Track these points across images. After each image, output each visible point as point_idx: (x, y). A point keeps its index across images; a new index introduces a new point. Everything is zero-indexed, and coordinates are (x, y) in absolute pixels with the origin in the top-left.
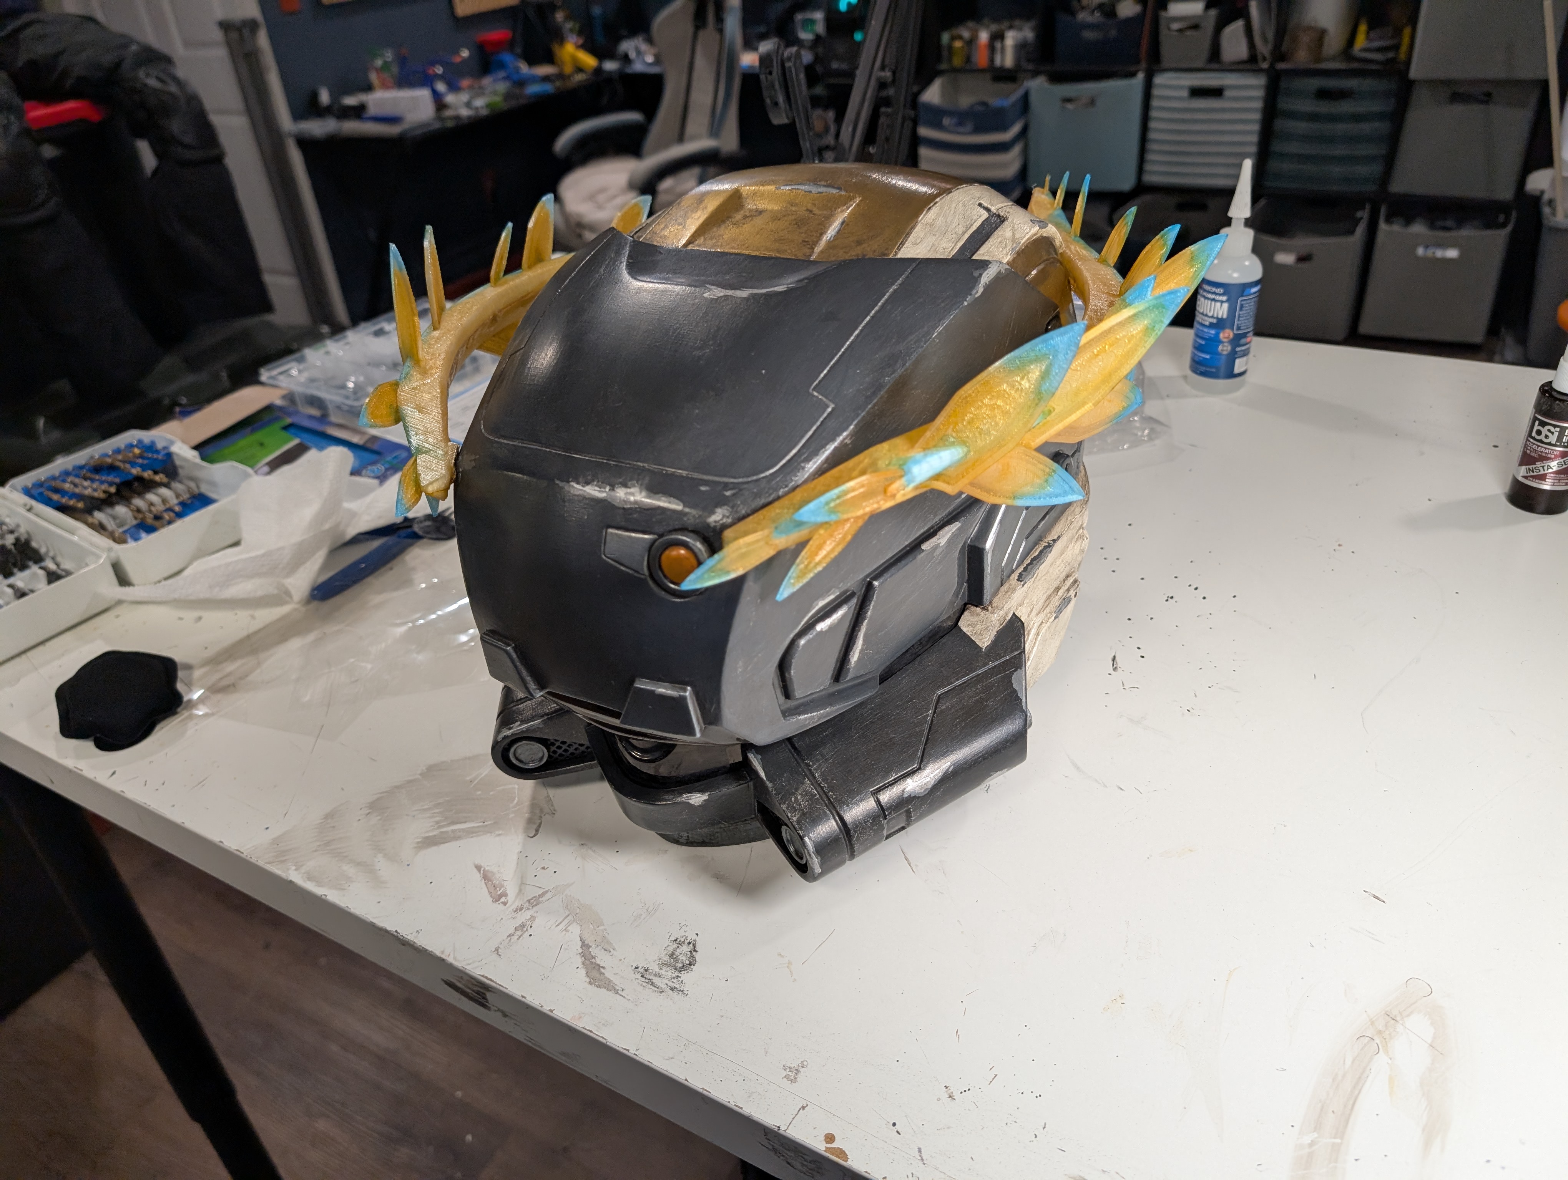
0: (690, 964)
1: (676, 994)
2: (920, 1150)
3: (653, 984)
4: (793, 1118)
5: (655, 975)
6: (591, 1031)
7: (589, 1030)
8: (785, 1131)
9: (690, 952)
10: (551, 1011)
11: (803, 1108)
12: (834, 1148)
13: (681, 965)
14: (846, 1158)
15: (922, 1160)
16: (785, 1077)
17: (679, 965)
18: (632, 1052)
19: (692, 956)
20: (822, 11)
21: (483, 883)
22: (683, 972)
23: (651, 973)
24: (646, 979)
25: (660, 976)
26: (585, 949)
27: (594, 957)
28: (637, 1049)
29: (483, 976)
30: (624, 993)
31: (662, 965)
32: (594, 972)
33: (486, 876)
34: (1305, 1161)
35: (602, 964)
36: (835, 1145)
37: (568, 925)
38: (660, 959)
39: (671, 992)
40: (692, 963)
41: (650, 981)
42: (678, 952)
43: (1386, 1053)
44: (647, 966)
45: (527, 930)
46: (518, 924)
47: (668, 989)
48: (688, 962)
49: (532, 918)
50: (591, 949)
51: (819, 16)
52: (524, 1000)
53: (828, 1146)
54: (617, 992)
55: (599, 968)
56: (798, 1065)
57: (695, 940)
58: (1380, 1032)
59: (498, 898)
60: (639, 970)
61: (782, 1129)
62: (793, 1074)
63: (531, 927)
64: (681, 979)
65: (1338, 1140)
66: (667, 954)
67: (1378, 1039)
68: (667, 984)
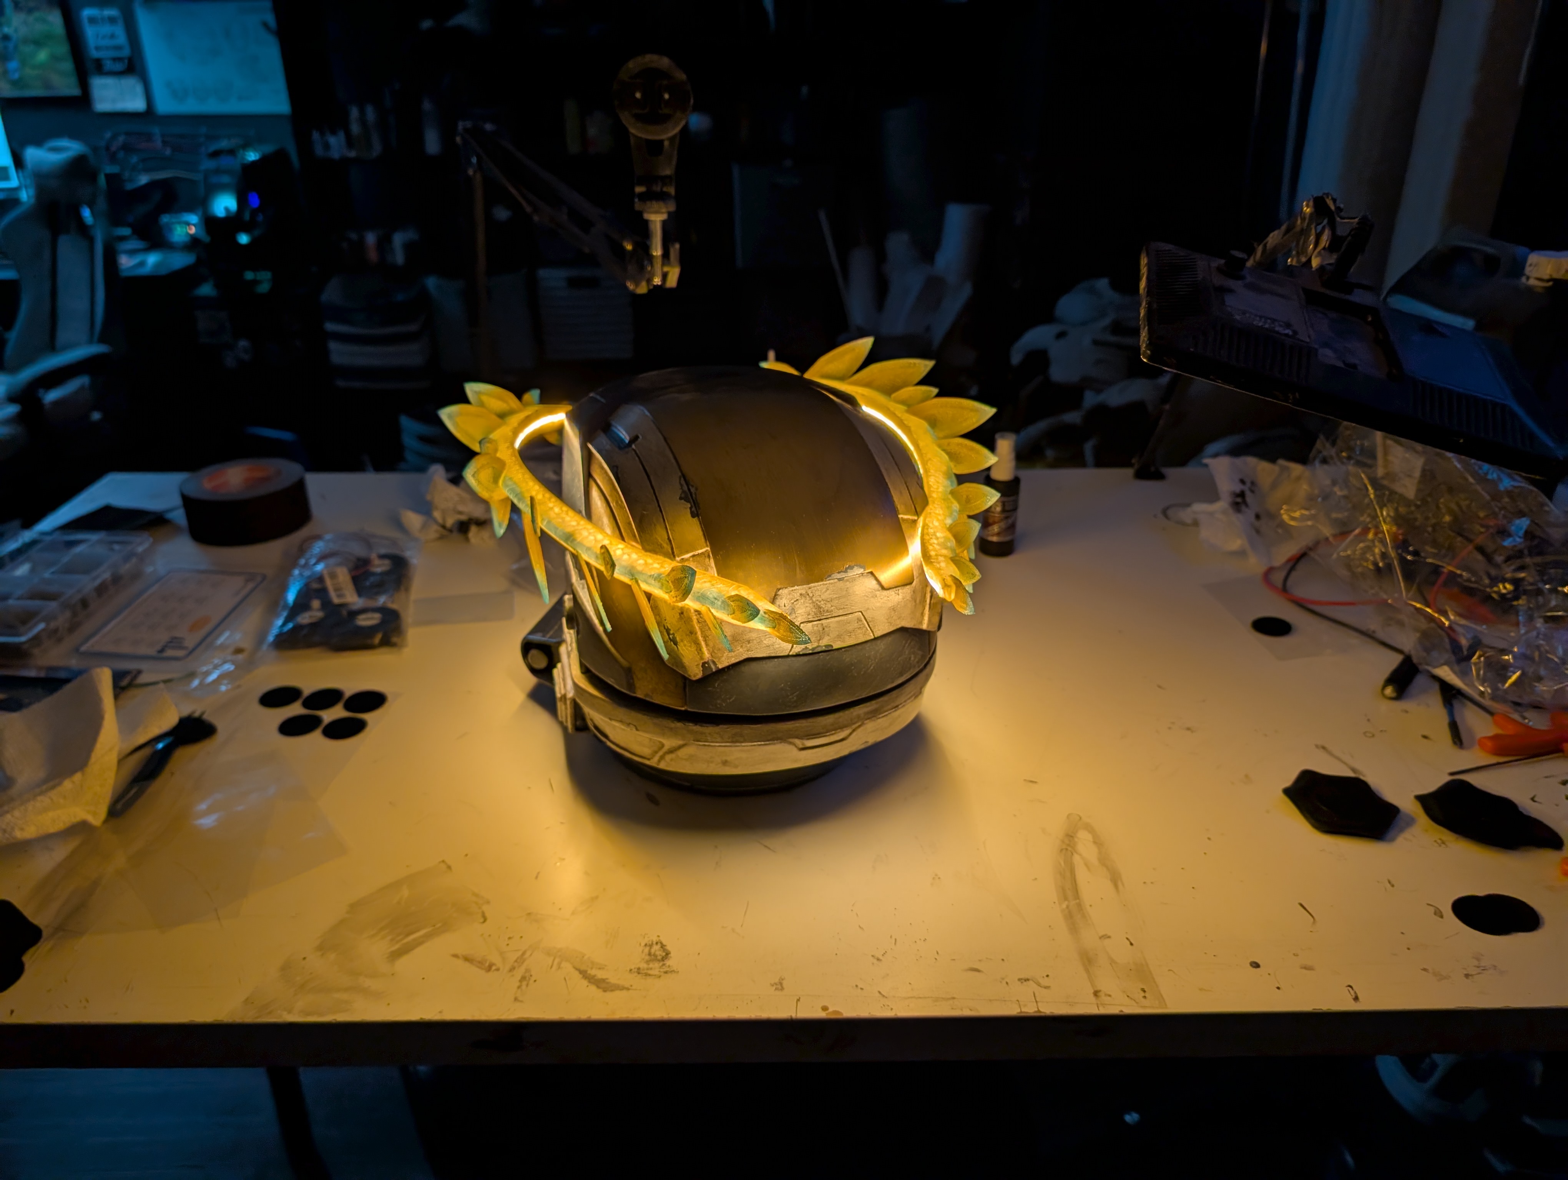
1: (671, 974)
2: (879, 992)
3: (650, 975)
4: (797, 1009)
5: (647, 969)
7: (624, 1018)
8: (796, 1016)
9: (661, 947)
10: (588, 1016)
11: (798, 1000)
12: (832, 1012)
13: (661, 957)
14: (841, 1014)
16: (776, 989)
18: (664, 1018)
20: (196, 214)
21: (467, 964)
22: (666, 960)
23: (644, 970)
24: (642, 973)
25: (651, 969)
26: (584, 974)
27: (595, 976)
28: (669, 1014)
29: (519, 1018)
30: (633, 988)
31: (647, 962)
32: (602, 985)
33: (467, 959)
34: (1069, 916)
35: (604, 977)
36: (831, 1010)
37: (559, 964)
38: (643, 959)
39: (666, 975)
40: (668, 954)
41: (647, 975)
42: (653, 951)
43: (1077, 853)
44: (637, 966)
45: (529, 979)
46: (519, 978)
47: (662, 974)
48: (664, 954)
49: (527, 970)
50: (589, 972)
51: (194, 218)
52: (563, 1019)
53: (827, 1012)
54: (628, 989)
55: (603, 980)
56: (779, 980)
57: (660, 940)
58: (1069, 845)
59: (489, 969)
60: (633, 970)
61: (794, 1016)
62: (779, 987)
63: (531, 976)
64: (667, 964)
65: (1078, 901)
66: (646, 955)
67: (1069, 849)
68: (659, 971)
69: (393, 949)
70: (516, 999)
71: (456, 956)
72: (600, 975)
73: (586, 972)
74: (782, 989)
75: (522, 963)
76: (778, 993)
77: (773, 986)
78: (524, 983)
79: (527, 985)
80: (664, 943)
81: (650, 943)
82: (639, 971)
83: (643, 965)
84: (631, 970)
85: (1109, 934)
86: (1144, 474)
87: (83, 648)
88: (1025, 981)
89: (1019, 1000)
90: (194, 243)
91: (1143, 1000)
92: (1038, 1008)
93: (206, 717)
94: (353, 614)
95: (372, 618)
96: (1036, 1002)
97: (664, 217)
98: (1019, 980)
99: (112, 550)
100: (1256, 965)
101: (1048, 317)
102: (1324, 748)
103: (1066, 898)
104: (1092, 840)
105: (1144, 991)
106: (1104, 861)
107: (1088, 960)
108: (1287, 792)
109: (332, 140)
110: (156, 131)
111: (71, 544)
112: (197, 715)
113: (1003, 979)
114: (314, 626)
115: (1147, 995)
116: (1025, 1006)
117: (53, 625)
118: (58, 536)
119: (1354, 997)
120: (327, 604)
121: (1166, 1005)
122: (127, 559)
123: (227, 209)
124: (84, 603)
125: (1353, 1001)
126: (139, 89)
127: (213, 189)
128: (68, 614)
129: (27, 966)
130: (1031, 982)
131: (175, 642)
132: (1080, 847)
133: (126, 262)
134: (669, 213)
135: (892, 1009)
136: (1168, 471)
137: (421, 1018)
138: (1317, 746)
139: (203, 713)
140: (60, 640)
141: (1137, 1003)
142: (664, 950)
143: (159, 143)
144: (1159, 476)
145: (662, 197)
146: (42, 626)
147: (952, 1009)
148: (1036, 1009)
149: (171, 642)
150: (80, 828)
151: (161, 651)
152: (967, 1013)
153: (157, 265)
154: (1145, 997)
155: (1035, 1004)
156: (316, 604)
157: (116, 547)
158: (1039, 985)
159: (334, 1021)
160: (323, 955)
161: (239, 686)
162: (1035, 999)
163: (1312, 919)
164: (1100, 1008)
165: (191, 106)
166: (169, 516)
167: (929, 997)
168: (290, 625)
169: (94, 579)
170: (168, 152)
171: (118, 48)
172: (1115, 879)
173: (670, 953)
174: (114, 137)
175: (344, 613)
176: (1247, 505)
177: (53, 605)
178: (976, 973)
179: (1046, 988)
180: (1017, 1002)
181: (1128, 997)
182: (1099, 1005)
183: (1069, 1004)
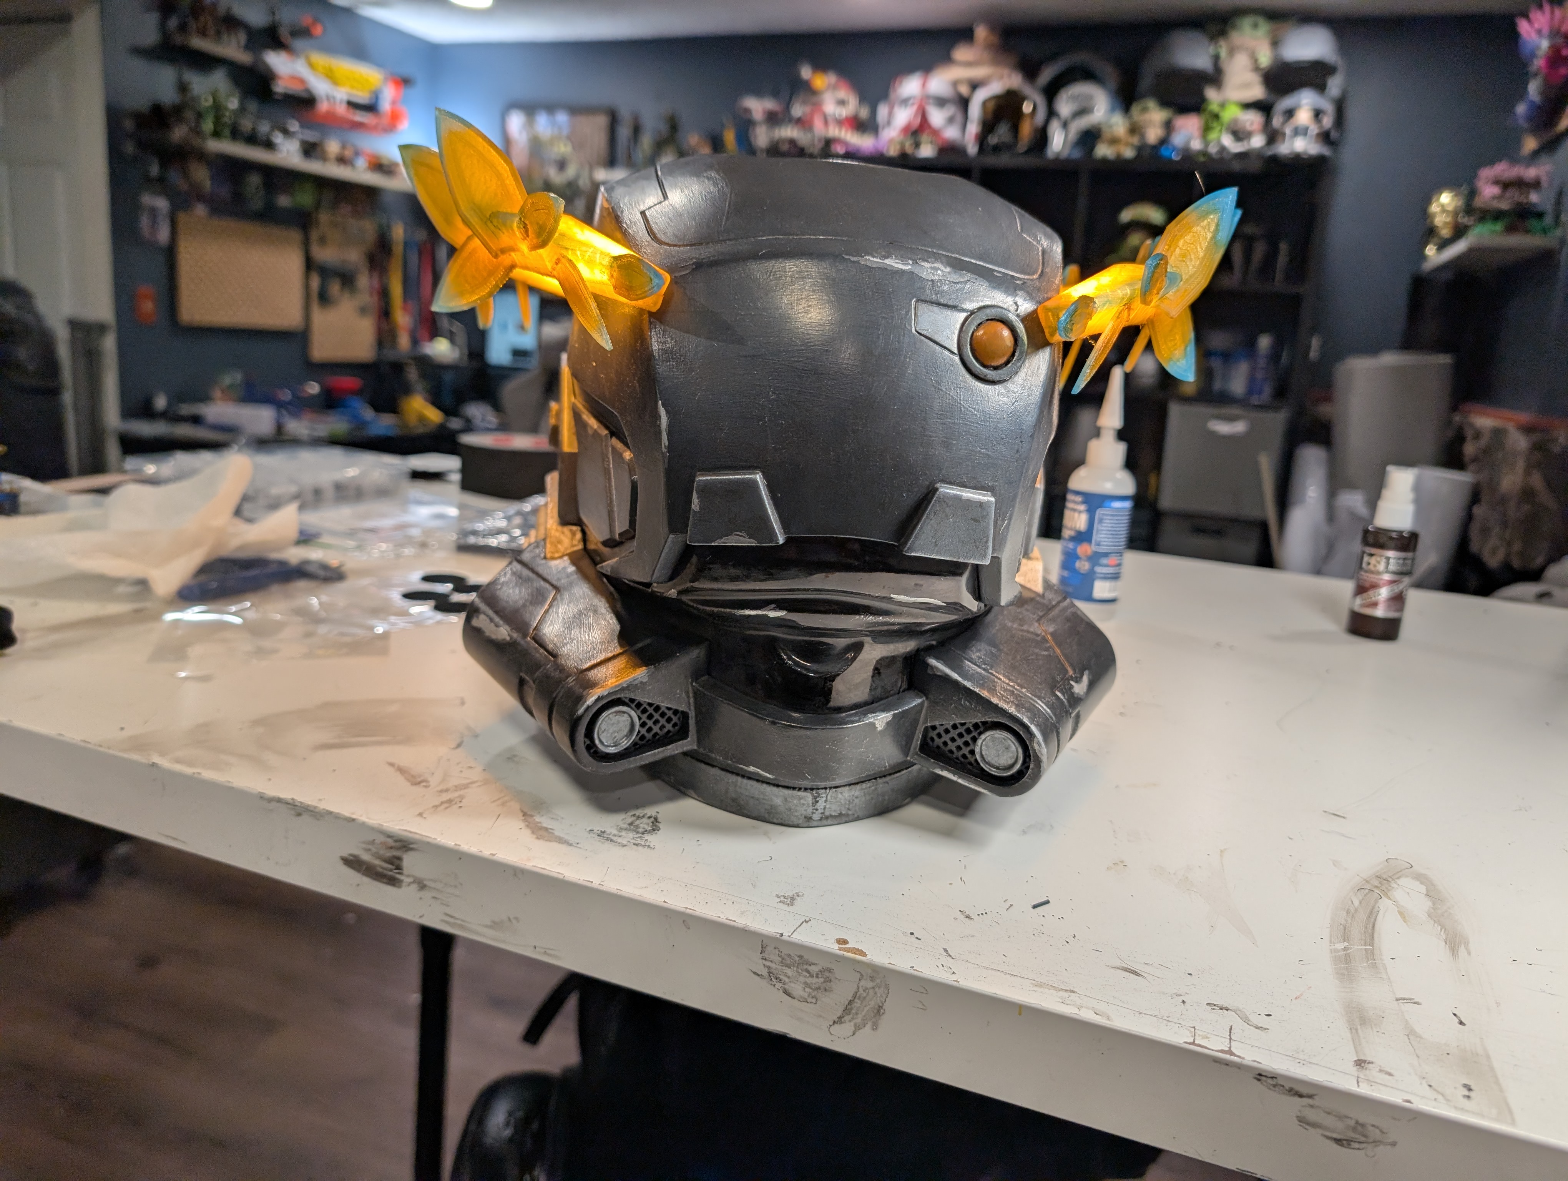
0: (654, 830)
1: (640, 848)
2: (945, 950)
3: (611, 841)
4: (797, 928)
5: (615, 835)
6: (544, 869)
7: (542, 868)
8: (789, 936)
9: (652, 823)
10: (494, 855)
11: (807, 922)
12: (849, 948)
13: (643, 830)
14: (865, 955)
15: (950, 956)
16: (781, 902)
17: (641, 830)
18: (596, 884)
19: (656, 826)
21: (395, 773)
22: (647, 834)
23: (609, 834)
25: (619, 836)
26: (527, 817)
28: (602, 882)
30: (579, 845)
31: (621, 830)
32: (541, 833)
33: (401, 770)
34: (1343, 959)
35: (550, 827)
36: (850, 946)
37: (505, 802)
38: (618, 826)
39: (636, 846)
41: (608, 839)
42: (638, 822)
43: (1389, 899)
44: (603, 830)
45: (455, 803)
46: (444, 800)
47: (630, 844)
48: (650, 829)
49: (461, 796)
53: (843, 946)
54: (569, 844)
55: (547, 829)
56: (793, 894)
57: (657, 816)
58: (1376, 887)
59: (418, 783)
60: (595, 831)
61: (785, 935)
62: (789, 901)
63: (460, 802)
64: (645, 838)
65: (1369, 948)
66: (625, 823)
67: (1376, 891)
68: (628, 841)
69: (330, 742)
70: (420, 815)
71: (391, 764)
72: (547, 824)
73: (532, 816)
74: (791, 904)
76: (781, 906)
77: (779, 897)
78: (445, 805)
79: (447, 807)
81: (642, 815)
83: (612, 831)
84: (591, 831)
85: (1418, 999)
88: (1221, 1009)
89: (1196, 1030)
91: (1463, 1102)
92: (1230, 1048)
96: (1231, 1039)
98: (1208, 1004)
103: (1346, 940)
104: (1424, 893)
105: (1470, 1088)
106: (1439, 917)
107: (1359, 1017)
113: (1179, 995)
115: (1473, 1097)
116: (1205, 1038)
121: (1513, 1122)
130: (1231, 1013)
132: (1398, 894)
137: (295, 799)
141: (1451, 1104)
142: (654, 826)
148: (1227, 1049)
154: (1468, 1099)
155: (1227, 1042)
158: (1246, 1021)
160: (251, 727)
162: (1230, 1035)
164: (1362, 1086)
172: (1454, 942)
173: (658, 830)
178: (1131, 976)
179: (1257, 1028)
180: (1193, 1030)
181: (1430, 1086)
182: (1359, 1080)
183: (1299, 1061)
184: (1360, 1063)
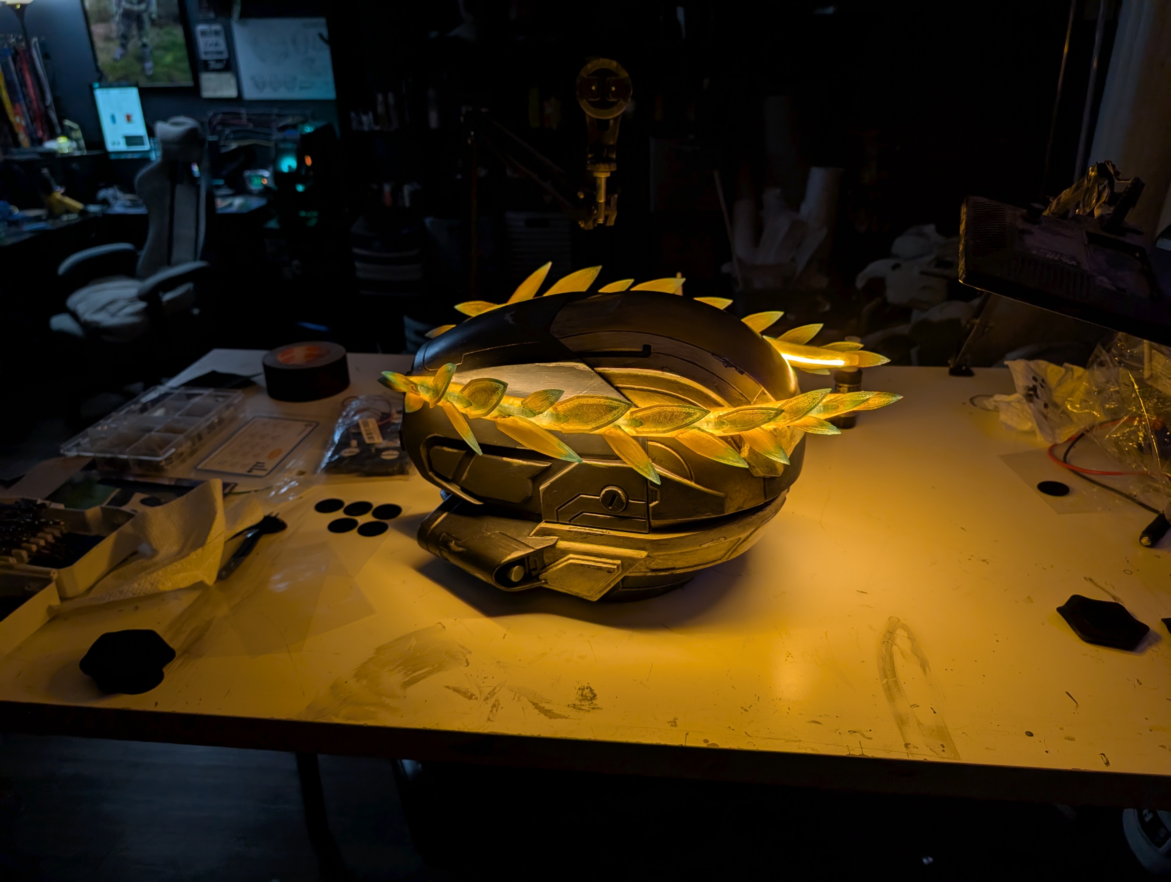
1: (596, 710)
2: (746, 733)
3: (582, 709)
4: (686, 739)
5: (580, 706)
6: (566, 737)
9: (590, 691)
11: (687, 734)
13: (590, 698)
14: (717, 745)
15: (749, 736)
16: (671, 725)
20: (269, 171)
21: (456, 693)
22: (593, 700)
23: (578, 705)
24: (577, 708)
25: (583, 705)
26: (536, 705)
27: (543, 707)
28: (595, 737)
29: (491, 732)
30: (570, 717)
31: (580, 701)
32: (548, 713)
33: (456, 690)
34: (888, 689)
35: (550, 709)
36: (710, 743)
37: (519, 698)
38: (578, 698)
39: (593, 710)
40: (595, 696)
41: (580, 709)
42: (584, 693)
43: (895, 645)
44: (573, 703)
45: (498, 706)
46: (491, 706)
47: (591, 709)
48: (592, 696)
49: (497, 700)
50: (539, 705)
51: (266, 174)
52: (520, 735)
53: (708, 744)
54: (566, 718)
55: (550, 711)
56: (674, 719)
57: (589, 686)
58: (889, 639)
59: (470, 697)
60: (570, 706)
61: (684, 744)
62: (674, 724)
63: (499, 704)
64: (594, 703)
65: (895, 679)
66: (579, 695)
67: (890, 641)
68: (589, 707)
69: (405, 680)
70: (489, 719)
71: (448, 687)
72: (547, 707)
73: (537, 704)
74: (676, 726)
75: (495, 694)
76: (674, 728)
77: (669, 723)
78: (495, 709)
79: (497, 711)
80: (593, 689)
81: (583, 687)
82: (574, 706)
83: (578, 703)
84: (569, 705)
85: (918, 704)
86: (956, 372)
87: (199, 467)
88: (854, 733)
89: (849, 746)
90: (266, 191)
91: (942, 753)
92: (862, 752)
93: (279, 517)
94: (380, 451)
95: (392, 455)
96: (861, 748)
97: (608, 175)
98: (849, 731)
99: (217, 401)
100: (1030, 734)
101: (887, 254)
102: (1091, 580)
103: (886, 677)
104: (907, 636)
105: (944, 747)
106: (916, 651)
107: (901, 722)
108: (1059, 610)
109: (364, 118)
110: (243, 111)
111: (190, 396)
112: (274, 515)
113: (837, 730)
114: (352, 458)
115: (945, 749)
116: (853, 750)
117: (180, 450)
118: (182, 390)
119: (1105, 762)
120: (361, 443)
121: (959, 757)
122: (228, 407)
123: (290, 167)
124: (200, 437)
125: (1105, 765)
126: (233, 82)
127: (281, 153)
128: (189, 444)
129: (165, 675)
130: (857, 733)
131: (259, 466)
132: (898, 641)
133: (221, 204)
134: (612, 173)
135: (755, 745)
136: (975, 370)
137: (424, 728)
138: (1085, 578)
139: (278, 514)
140: (184, 461)
141: (938, 755)
142: (593, 693)
143: (244, 121)
144: (969, 373)
145: (607, 161)
146: (173, 450)
147: (799, 748)
148: (861, 753)
149: (255, 465)
150: (200, 586)
151: (250, 471)
152: (809, 751)
153: (241, 206)
154: (943, 751)
155: (860, 749)
156: (354, 443)
157: (220, 399)
158: (864, 736)
159: (365, 725)
160: (358, 681)
161: (301, 498)
162: (861, 746)
163: (1076, 704)
164: (909, 756)
165: (268, 94)
166: (254, 379)
167: (782, 739)
168: (337, 457)
169: (207, 421)
170: (251, 126)
171: (221, 53)
172: (924, 665)
173: (596, 696)
174: (215, 115)
175: (373, 450)
176: (1037, 397)
177: (181, 437)
178: (818, 725)
179: (869, 738)
180: (847, 747)
181: (931, 749)
182: (908, 754)
183: (886, 751)
184: (907, 745)
